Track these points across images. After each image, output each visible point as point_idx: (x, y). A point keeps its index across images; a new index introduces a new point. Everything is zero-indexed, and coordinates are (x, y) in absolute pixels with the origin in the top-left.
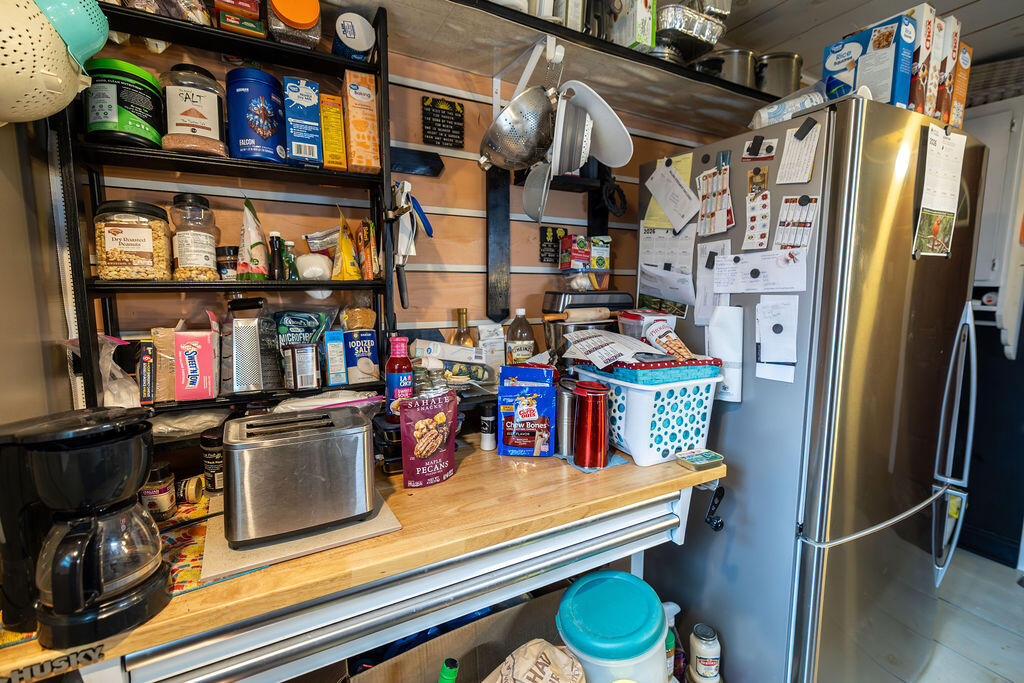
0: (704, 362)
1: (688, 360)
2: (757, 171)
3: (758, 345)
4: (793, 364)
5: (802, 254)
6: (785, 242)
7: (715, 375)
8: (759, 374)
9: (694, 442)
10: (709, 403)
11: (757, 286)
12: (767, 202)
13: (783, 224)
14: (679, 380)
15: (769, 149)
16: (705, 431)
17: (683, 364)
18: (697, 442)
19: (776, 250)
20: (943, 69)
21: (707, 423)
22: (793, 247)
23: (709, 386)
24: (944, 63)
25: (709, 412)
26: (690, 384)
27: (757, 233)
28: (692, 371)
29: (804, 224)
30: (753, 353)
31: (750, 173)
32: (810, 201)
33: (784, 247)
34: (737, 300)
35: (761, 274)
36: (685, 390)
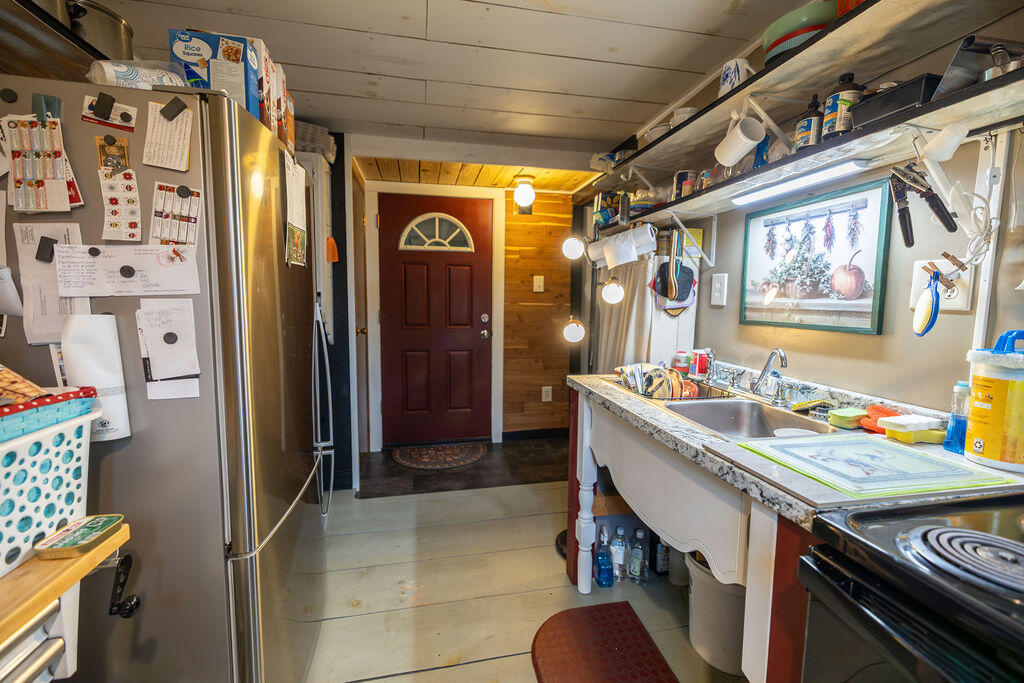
0: (66, 397)
1: (36, 399)
2: (110, 141)
3: (146, 361)
4: (197, 376)
5: (190, 252)
6: (166, 236)
7: (88, 411)
8: (151, 396)
9: (66, 514)
10: (84, 452)
11: (132, 288)
12: (133, 183)
13: (159, 214)
14: (24, 433)
15: (126, 117)
16: (82, 493)
17: (28, 406)
18: (72, 512)
19: (154, 245)
20: (279, 107)
21: (84, 480)
22: (177, 243)
23: (80, 428)
24: (279, 101)
25: (85, 464)
26: (47, 436)
27: (124, 219)
28: (47, 412)
29: (188, 219)
30: (139, 371)
31: (99, 140)
32: (191, 194)
33: (165, 242)
34: (101, 305)
35: (137, 275)
36: (38, 445)
